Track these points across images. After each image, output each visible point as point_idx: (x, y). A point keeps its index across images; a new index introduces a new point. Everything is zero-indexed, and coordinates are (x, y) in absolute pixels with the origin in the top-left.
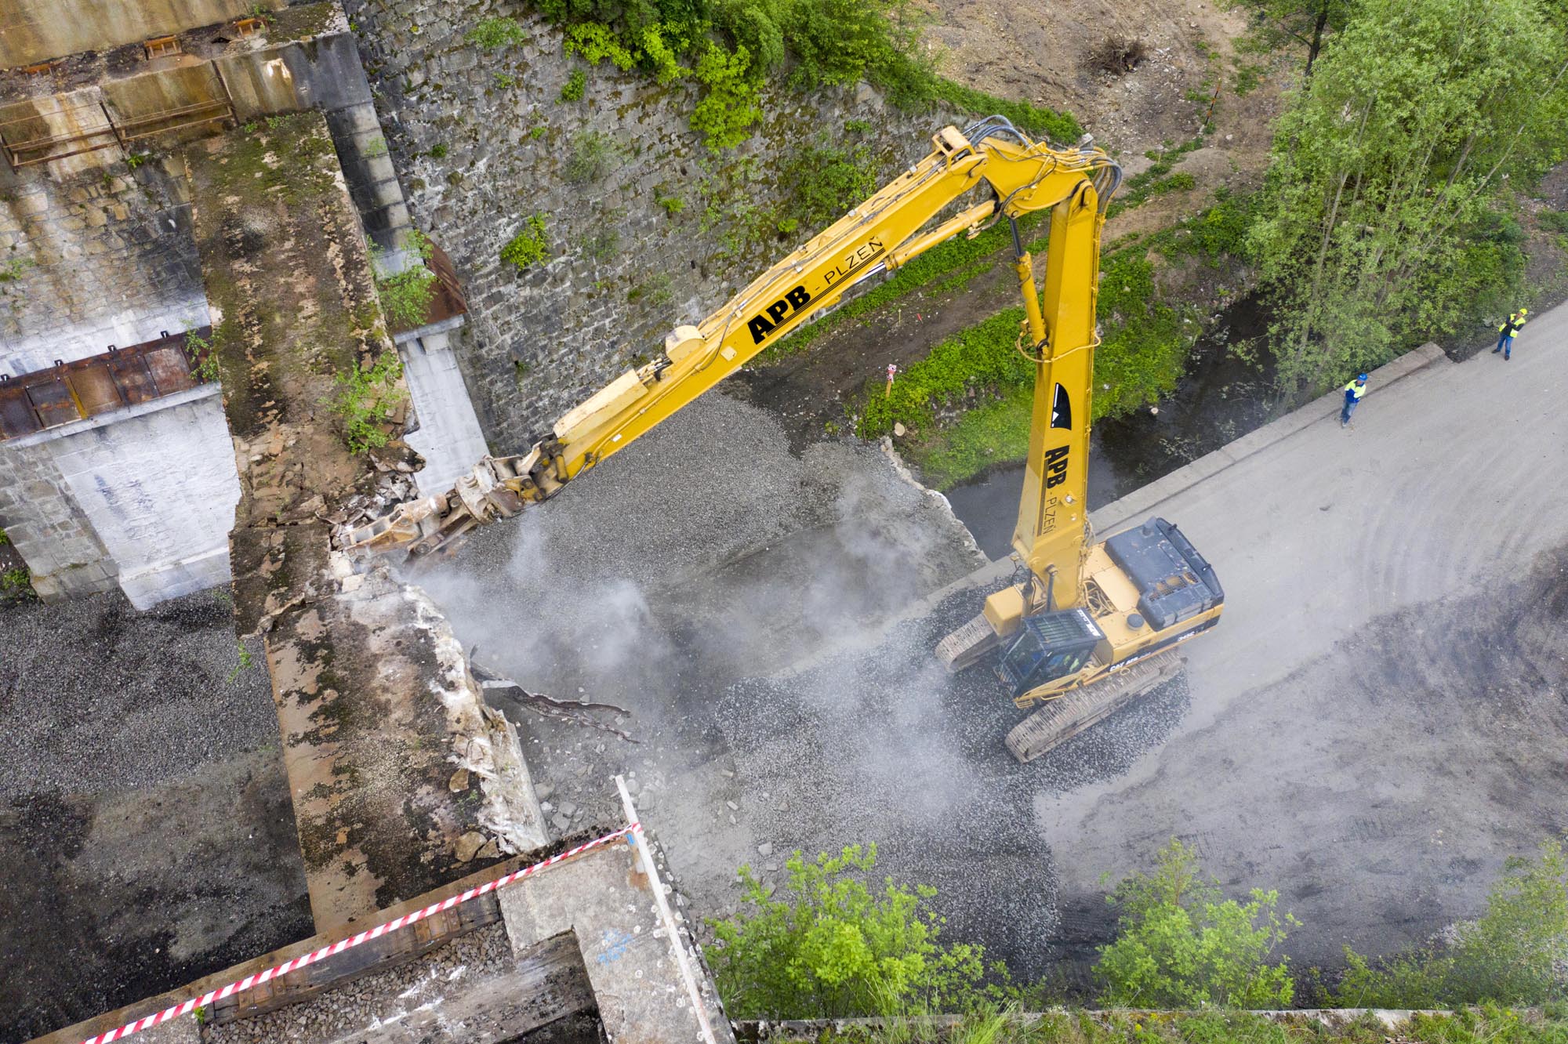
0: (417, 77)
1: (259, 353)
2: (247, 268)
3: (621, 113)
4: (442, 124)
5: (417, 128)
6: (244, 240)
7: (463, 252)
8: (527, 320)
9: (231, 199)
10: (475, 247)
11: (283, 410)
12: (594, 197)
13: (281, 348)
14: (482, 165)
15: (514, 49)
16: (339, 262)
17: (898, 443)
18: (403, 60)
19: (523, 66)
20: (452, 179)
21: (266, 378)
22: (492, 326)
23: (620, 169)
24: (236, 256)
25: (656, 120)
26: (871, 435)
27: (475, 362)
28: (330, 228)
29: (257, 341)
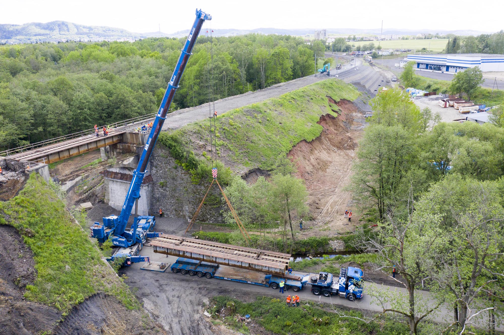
0: (157, 158)
3: (182, 173)
4: (158, 164)
5: (155, 163)
7: (155, 181)
8: (161, 194)
10: (157, 181)
12: (175, 183)
14: (161, 171)
15: (169, 160)
18: (156, 155)
19: (170, 162)
20: (157, 171)
22: (156, 193)
23: (179, 181)
25: (187, 177)
27: (153, 196)
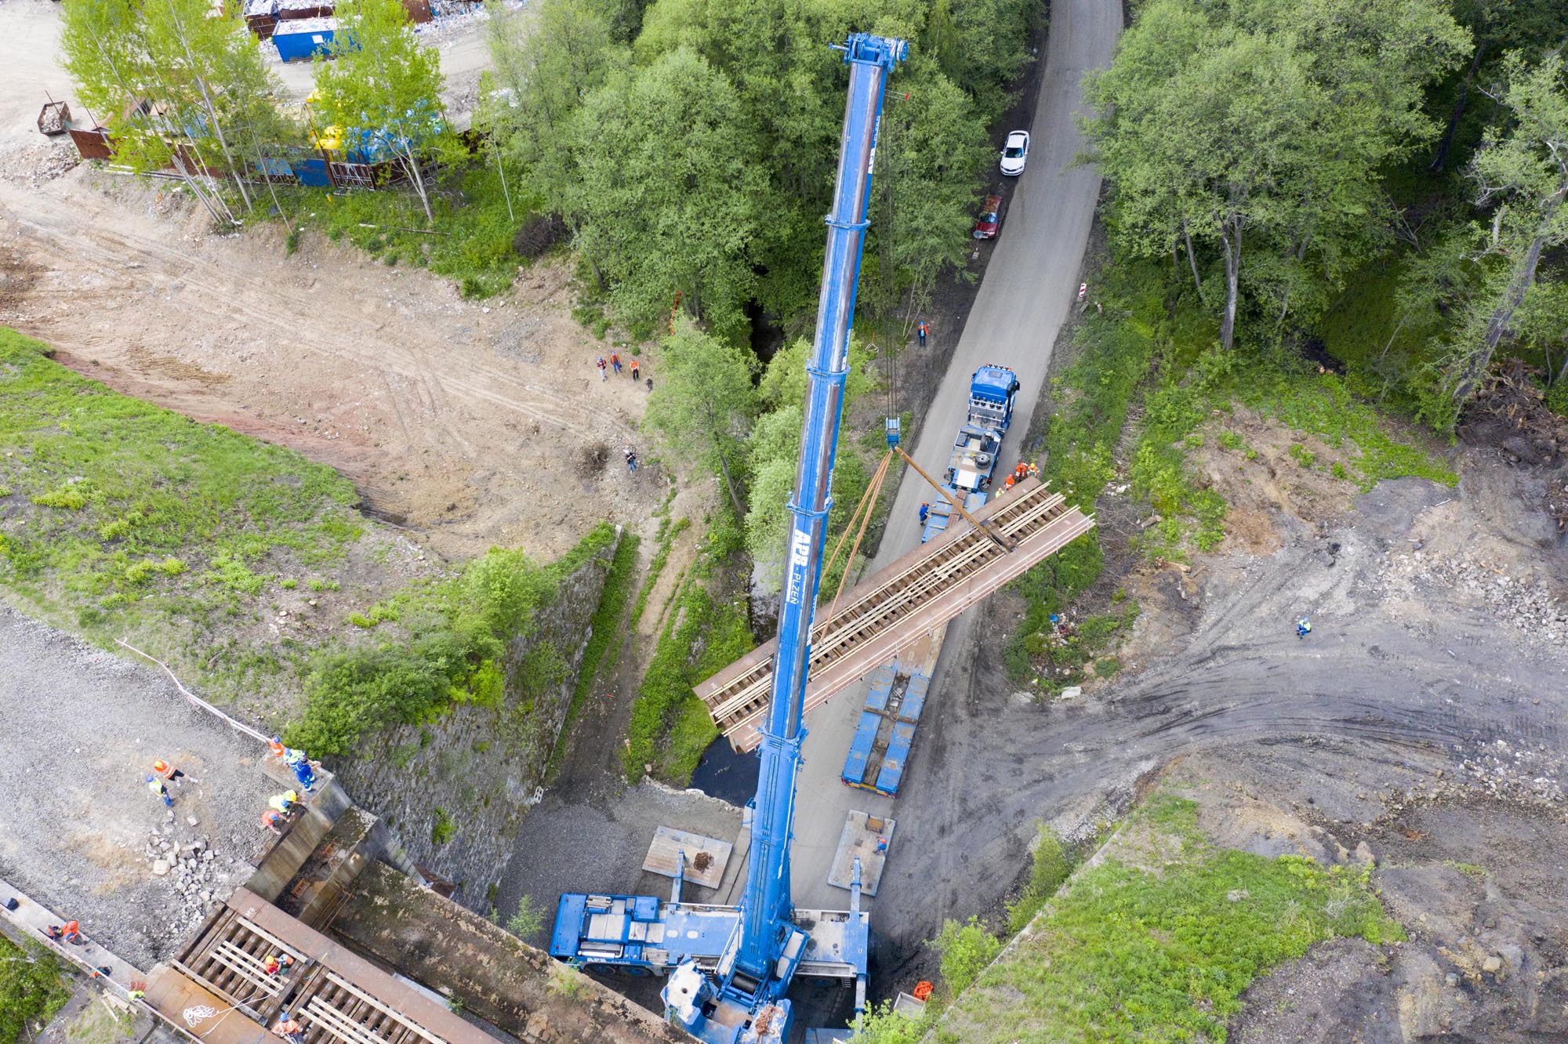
0: (370, 798)
1: (484, 993)
2: (434, 960)
3: (445, 729)
4: (387, 808)
6: (416, 948)
7: (418, 855)
9: (385, 933)
10: (421, 848)
11: (524, 1008)
12: (452, 776)
13: (493, 983)
14: (408, 810)
15: (397, 747)
16: (472, 929)
17: (652, 775)
19: (403, 751)
20: (401, 827)
21: (502, 1001)
23: (456, 753)
24: (422, 958)
26: (637, 781)
28: (449, 915)
29: (479, 989)
